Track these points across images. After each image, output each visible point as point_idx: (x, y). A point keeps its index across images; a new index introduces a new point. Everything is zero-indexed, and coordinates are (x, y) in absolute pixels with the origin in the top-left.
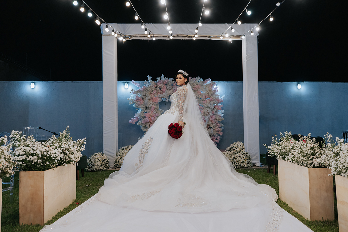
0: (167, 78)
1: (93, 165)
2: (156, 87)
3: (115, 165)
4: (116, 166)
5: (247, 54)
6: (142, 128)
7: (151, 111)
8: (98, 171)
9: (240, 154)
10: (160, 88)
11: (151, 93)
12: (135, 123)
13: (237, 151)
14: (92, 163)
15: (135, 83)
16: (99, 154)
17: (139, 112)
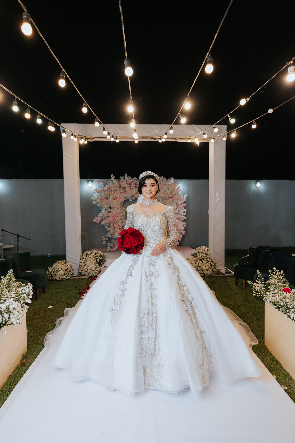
0: (131, 177)
1: (56, 275)
2: (120, 187)
3: (78, 273)
4: (80, 274)
5: (214, 157)
6: (106, 227)
7: (115, 211)
8: (61, 280)
9: (205, 262)
10: (124, 187)
11: (114, 193)
12: (99, 222)
13: (201, 257)
14: (55, 273)
15: (99, 182)
16: (61, 262)
17: (103, 211)
